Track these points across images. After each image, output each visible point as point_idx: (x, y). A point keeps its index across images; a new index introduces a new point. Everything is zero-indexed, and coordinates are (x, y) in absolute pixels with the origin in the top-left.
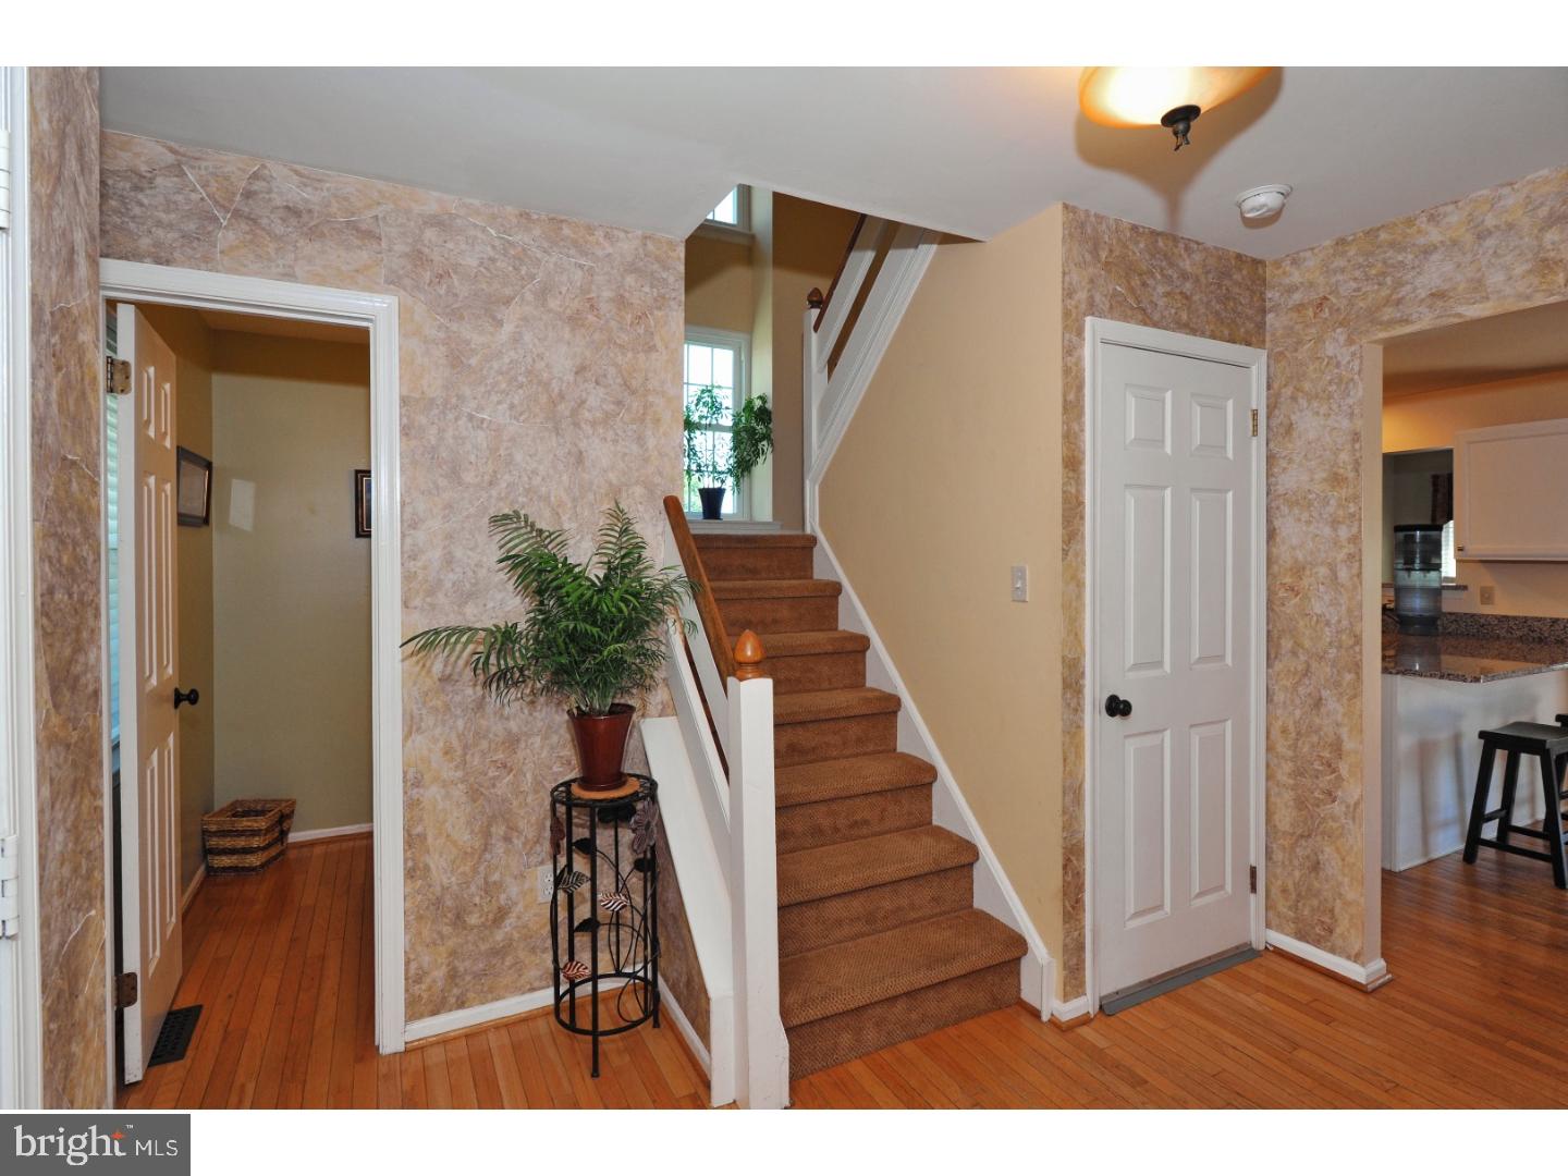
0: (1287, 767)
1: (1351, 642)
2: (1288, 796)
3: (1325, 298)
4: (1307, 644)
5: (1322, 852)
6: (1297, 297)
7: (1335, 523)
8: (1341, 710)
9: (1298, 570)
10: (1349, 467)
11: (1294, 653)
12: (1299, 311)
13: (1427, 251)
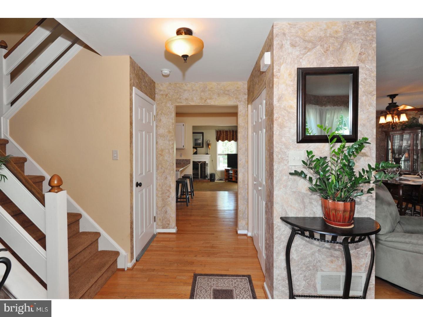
0: (160, 193)
1: (172, 165)
2: (160, 199)
3: (167, 94)
4: (164, 166)
5: (167, 209)
6: (162, 93)
7: (169, 141)
8: (171, 179)
9: (162, 150)
10: (172, 130)
11: (161, 168)
12: (162, 96)
13: (185, 90)
